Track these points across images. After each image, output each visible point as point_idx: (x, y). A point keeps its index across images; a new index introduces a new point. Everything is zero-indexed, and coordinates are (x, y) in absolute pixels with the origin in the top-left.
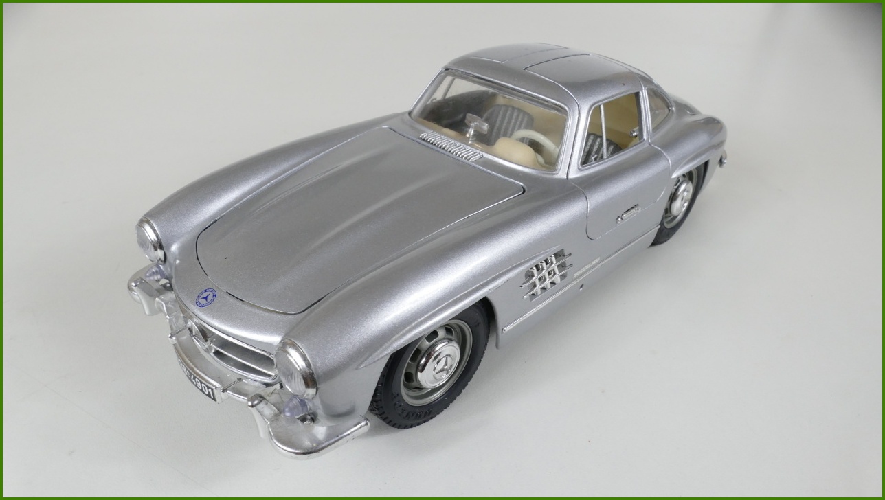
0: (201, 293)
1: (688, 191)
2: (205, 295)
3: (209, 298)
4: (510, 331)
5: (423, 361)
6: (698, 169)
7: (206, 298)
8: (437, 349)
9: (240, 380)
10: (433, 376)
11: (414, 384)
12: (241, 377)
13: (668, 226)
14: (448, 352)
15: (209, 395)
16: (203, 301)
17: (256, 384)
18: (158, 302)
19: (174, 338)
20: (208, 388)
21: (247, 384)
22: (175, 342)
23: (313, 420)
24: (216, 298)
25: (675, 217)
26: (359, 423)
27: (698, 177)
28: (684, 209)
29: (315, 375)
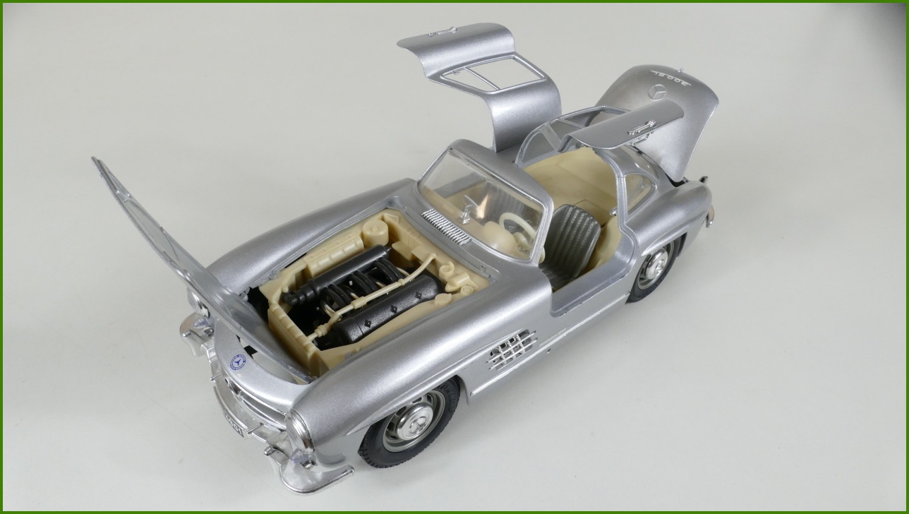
0: (235, 358)
1: (663, 260)
2: (237, 359)
3: (241, 363)
4: (478, 394)
5: (403, 420)
6: (675, 242)
7: (238, 362)
8: (415, 411)
9: (262, 424)
10: (409, 432)
11: (393, 433)
12: (263, 422)
13: (642, 287)
14: (424, 415)
15: (239, 432)
16: (236, 365)
17: (274, 429)
18: (203, 348)
19: (214, 381)
20: (238, 428)
21: (267, 428)
22: (215, 385)
23: (313, 463)
24: (246, 364)
25: (650, 281)
26: (346, 471)
27: (675, 248)
28: (658, 275)
29: (313, 441)
